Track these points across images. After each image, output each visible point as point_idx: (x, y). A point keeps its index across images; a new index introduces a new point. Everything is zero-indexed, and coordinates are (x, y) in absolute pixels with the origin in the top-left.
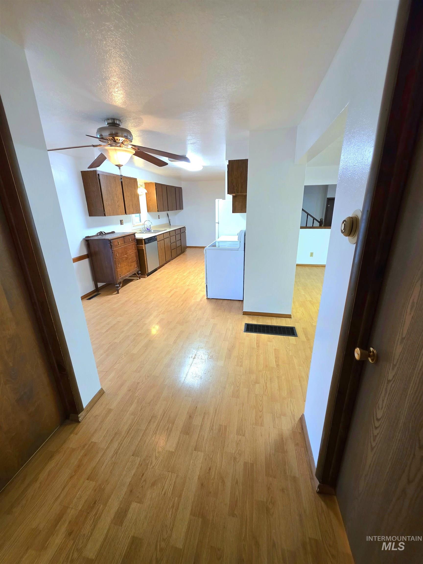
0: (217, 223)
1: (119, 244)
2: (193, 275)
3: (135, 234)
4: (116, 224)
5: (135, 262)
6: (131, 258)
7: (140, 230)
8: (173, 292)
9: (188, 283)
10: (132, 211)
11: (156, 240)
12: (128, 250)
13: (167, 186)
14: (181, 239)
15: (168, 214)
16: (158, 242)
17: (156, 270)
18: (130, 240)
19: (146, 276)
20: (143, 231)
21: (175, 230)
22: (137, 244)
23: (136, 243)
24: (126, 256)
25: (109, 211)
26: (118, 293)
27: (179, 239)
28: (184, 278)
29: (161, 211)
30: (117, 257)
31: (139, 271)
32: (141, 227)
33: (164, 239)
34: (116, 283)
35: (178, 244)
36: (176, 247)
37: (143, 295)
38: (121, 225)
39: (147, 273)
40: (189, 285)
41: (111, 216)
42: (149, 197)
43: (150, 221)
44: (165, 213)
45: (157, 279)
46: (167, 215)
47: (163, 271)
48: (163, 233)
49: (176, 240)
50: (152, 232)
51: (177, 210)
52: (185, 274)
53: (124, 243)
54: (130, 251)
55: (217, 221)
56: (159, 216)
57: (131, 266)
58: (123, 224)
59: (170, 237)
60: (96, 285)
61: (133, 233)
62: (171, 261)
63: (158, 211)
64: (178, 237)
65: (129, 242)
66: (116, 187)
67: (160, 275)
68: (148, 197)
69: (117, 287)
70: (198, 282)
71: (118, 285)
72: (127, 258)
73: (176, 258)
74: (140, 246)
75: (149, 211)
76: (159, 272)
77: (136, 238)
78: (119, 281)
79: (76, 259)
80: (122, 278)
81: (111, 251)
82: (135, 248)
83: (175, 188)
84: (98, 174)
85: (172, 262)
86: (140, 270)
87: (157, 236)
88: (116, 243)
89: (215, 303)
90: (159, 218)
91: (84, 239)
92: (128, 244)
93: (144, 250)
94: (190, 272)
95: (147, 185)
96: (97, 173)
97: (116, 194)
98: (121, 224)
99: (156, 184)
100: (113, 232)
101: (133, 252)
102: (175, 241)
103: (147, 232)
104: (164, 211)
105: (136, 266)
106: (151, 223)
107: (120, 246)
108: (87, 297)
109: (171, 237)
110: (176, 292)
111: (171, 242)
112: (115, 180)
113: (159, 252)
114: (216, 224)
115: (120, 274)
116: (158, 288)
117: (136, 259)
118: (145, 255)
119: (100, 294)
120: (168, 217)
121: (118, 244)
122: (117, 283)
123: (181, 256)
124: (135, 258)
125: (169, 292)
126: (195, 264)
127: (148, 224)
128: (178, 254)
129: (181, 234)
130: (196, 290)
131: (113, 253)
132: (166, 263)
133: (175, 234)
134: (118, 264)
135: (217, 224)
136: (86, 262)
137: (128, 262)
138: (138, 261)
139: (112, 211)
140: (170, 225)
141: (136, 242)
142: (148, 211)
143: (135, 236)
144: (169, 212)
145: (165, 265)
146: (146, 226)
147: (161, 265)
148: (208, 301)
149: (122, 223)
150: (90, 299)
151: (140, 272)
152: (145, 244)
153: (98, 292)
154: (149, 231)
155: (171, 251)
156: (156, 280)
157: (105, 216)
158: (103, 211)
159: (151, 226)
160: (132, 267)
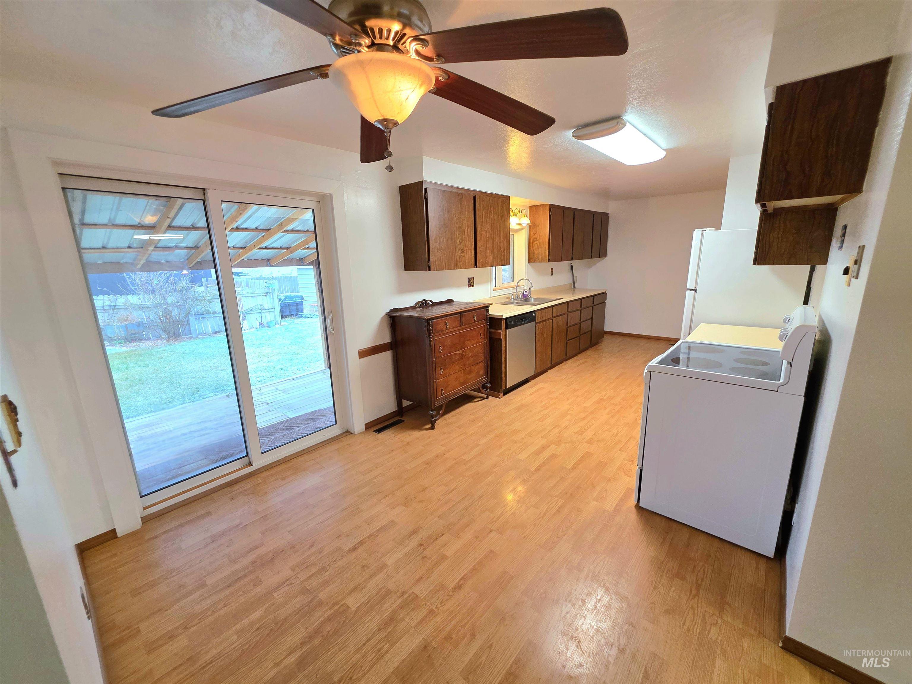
0: (691, 290)
1: (447, 327)
2: (607, 411)
3: (488, 306)
4: (459, 286)
5: (482, 365)
6: (472, 357)
7: (507, 298)
8: (546, 454)
9: (589, 434)
10: (491, 260)
11: (534, 319)
12: (468, 340)
13: (574, 211)
14: (592, 318)
15: (572, 266)
16: (536, 323)
17: (526, 381)
18: (476, 319)
19: (502, 394)
20: (513, 300)
21: (581, 299)
22: (490, 328)
23: (488, 326)
24: (461, 352)
25: (440, 260)
26: (433, 428)
27: (588, 318)
28: (583, 415)
29: (555, 261)
30: (439, 355)
31: (487, 383)
32: (510, 291)
33: (553, 317)
34: (431, 408)
35: (586, 326)
36: (579, 335)
37: (479, 445)
38: (468, 287)
39: (504, 388)
40: (590, 442)
41: (443, 270)
42: (534, 234)
43: (528, 280)
44: (566, 264)
45: (522, 405)
46: (570, 268)
47: (541, 385)
48: (552, 306)
49: (580, 320)
50: (532, 301)
51: (591, 258)
52: (587, 404)
53: (462, 325)
54: (472, 341)
55: (690, 285)
56: (552, 269)
57: (470, 372)
58: (473, 286)
59: (567, 312)
60: (399, 403)
61: (485, 305)
62: (565, 363)
63: (549, 260)
64: (586, 314)
65: (472, 324)
66: (461, 213)
67: (531, 394)
68: (532, 233)
69: (432, 416)
70: (617, 434)
71: (434, 413)
72: (462, 357)
73: (576, 358)
74: (496, 332)
75: (532, 260)
76: (531, 387)
77: (488, 316)
78: (437, 404)
79: (365, 351)
80: (446, 397)
81: (427, 341)
82: (484, 335)
83: (593, 214)
84: (426, 189)
85: (565, 365)
86: (489, 381)
87: (537, 313)
88: (441, 326)
89: (664, 539)
90: (552, 275)
91: (387, 314)
92: (468, 327)
93: (503, 340)
94: (601, 400)
95: (533, 210)
96: (424, 187)
97: (460, 227)
98: (468, 285)
99: (552, 207)
100: (450, 301)
101: (478, 343)
102: (578, 321)
103: (522, 301)
104: (562, 261)
105: (481, 373)
106: (532, 284)
107: (450, 332)
108: (375, 425)
109: (569, 314)
110: (554, 456)
111: (568, 325)
112: (461, 200)
113: (538, 343)
114: (688, 292)
115: (442, 390)
116: (516, 432)
117: (485, 357)
118: (504, 351)
119: (403, 421)
120: (573, 272)
121: (445, 328)
122: (433, 408)
123: (589, 352)
124: (482, 357)
125: (538, 453)
126: (617, 378)
127: (524, 286)
128: (581, 348)
129: (594, 307)
130: (606, 464)
131: (430, 345)
132: (551, 368)
133: (579, 308)
134: (441, 369)
135: (689, 295)
136: (387, 356)
137: (464, 365)
138: (489, 363)
139: (446, 260)
140: (574, 287)
141: (488, 323)
142: (529, 261)
143: (487, 311)
144: (575, 263)
145: (550, 371)
146: (520, 289)
147: (539, 371)
148: (641, 518)
149: (472, 284)
150: (379, 431)
151: (489, 385)
152: (507, 328)
153: (402, 417)
154: (526, 300)
155: (567, 343)
156: (518, 409)
157: (429, 270)
158: (427, 260)
159: (531, 289)
160: (473, 374)
